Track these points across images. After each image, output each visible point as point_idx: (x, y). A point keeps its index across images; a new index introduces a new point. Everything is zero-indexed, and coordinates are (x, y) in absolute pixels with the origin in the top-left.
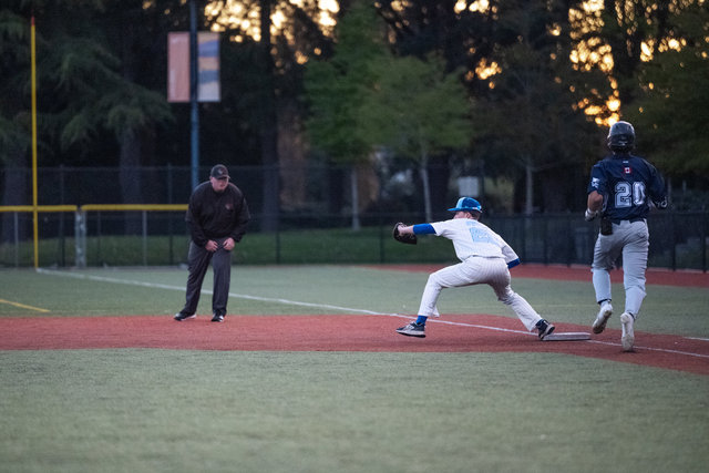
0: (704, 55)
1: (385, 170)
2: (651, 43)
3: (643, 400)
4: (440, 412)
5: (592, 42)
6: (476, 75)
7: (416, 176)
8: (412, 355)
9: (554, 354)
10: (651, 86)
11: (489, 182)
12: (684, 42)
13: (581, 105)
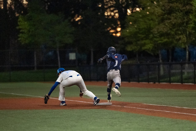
0: (148, 13)
2: (131, 9)
3: (129, 124)
5: (112, 9)
6: (74, 20)
7: (55, 52)
8: (54, 110)
12: (141, 9)
13: (109, 29)
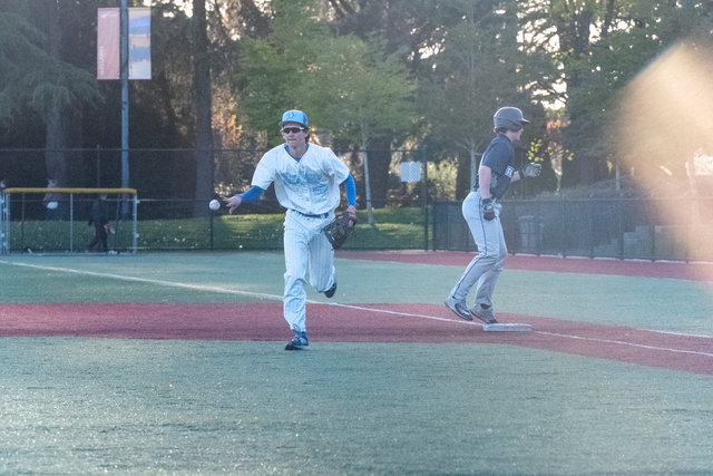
0: (654, 37)
4: (384, 405)
5: (538, 23)
6: (419, 56)
7: (354, 160)
8: (353, 345)
9: (499, 345)
10: (598, 68)
11: (431, 167)
12: (633, 23)
13: (527, 87)
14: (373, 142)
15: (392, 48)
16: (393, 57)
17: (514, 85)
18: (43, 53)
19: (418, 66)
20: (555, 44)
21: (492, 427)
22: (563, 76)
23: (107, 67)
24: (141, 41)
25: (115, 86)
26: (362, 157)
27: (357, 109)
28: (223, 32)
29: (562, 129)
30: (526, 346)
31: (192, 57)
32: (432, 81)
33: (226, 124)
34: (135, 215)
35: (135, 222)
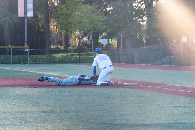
1: (80, 37)
2: (156, 1)
4: (97, 105)
6: (106, 10)
7: (89, 38)
9: (129, 89)
11: (110, 40)
13: (136, 18)
14: (94, 33)
15: (99, 8)
16: (99, 10)
17: (132, 18)
18: (3, 9)
19: (106, 13)
20: (144, 6)
21: (127, 111)
22: (146, 15)
23: (21, 13)
24: (30, 6)
25: (23, 18)
26: (91, 37)
27: (89, 25)
28: (53, 3)
29: (146, 30)
30: (136, 89)
31: (44, 11)
32: (110, 17)
33: (54, 29)
34: (29, 54)
35: (29, 56)
